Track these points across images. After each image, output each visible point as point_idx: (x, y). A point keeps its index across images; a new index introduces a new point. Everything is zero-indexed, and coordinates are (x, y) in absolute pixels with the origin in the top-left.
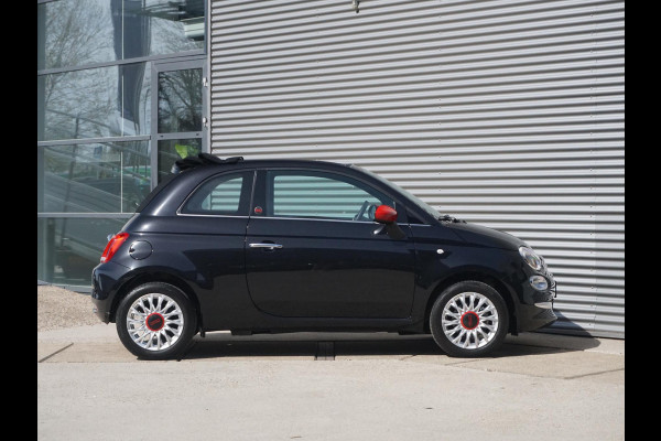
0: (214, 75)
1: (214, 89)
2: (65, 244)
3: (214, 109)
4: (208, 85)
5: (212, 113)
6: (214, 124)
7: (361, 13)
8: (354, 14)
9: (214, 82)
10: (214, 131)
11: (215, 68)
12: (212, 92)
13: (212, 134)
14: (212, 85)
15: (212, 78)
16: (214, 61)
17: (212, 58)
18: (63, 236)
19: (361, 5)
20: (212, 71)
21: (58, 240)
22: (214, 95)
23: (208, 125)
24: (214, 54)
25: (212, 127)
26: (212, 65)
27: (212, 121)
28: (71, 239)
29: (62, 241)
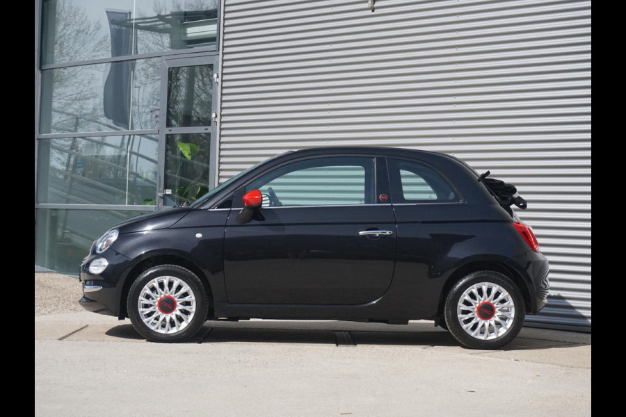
0: (225, 71)
1: (225, 84)
2: (66, 236)
3: (224, 105)
4: (219, 80)
5: (222, 108)
6: (224, 119)
7: (377, 12)
8: (370, 13)
9: (225, 77)
10: (224, 126)
11: (226, 64)
12: (222, 88)
13: (221, 129)
14: (222, 81)
15: (223, 74)
16: (226, 57)
17: (223, 54)
18: (64, 228)
19: (377, 4)
20: (223, 67)
21: (59, 233)
22: (225, 91)
23: (218, 120)
24: (226, 50)
25: (221, 122)
26: (223, 61)
27: (221, 116)
28: (72, 232)
29: (63, 233)
